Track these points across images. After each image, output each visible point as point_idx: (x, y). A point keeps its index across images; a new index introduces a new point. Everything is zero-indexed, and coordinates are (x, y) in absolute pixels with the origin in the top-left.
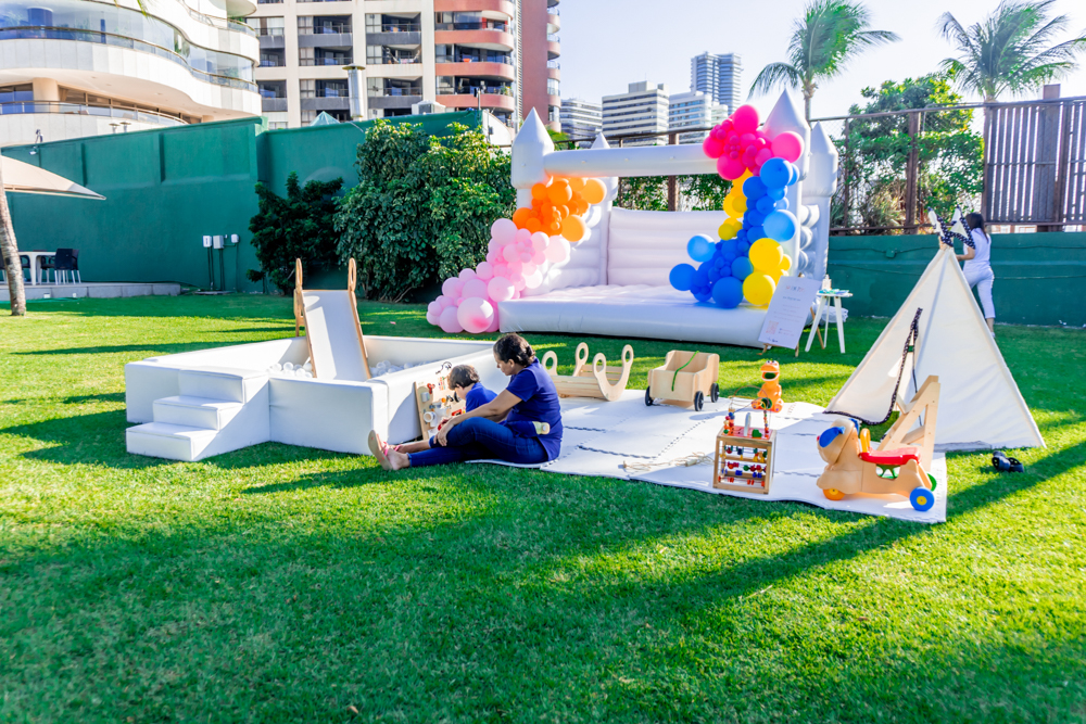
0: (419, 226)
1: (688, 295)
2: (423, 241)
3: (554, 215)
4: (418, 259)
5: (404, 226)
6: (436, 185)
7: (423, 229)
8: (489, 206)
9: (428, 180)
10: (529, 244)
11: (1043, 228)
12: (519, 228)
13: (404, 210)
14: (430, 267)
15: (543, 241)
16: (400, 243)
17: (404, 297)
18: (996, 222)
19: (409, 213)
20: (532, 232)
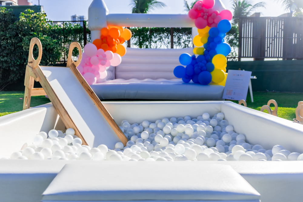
0: (15, 54)
1: (180, 80)
2: (17, 61)
3: (114, 43)
4: (15, 69)
5: (7, 54)
6: (24, 35)
7: (17, 56)
8: (52, 45)
9: (20, 33)
10: (105, 56)
11: (256, 59)
12: (98, 49)
13: (8, 46)
14: (20, 73)
15: (112, 55)
16: (6, 62)
17: (4, 88)
18: (243, 57)
19: (10, 47)
20: (105, 51)
